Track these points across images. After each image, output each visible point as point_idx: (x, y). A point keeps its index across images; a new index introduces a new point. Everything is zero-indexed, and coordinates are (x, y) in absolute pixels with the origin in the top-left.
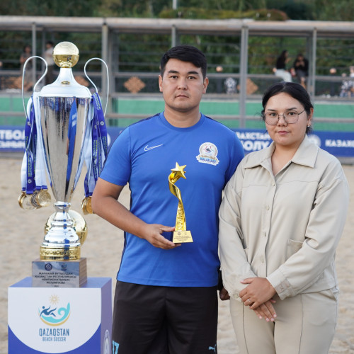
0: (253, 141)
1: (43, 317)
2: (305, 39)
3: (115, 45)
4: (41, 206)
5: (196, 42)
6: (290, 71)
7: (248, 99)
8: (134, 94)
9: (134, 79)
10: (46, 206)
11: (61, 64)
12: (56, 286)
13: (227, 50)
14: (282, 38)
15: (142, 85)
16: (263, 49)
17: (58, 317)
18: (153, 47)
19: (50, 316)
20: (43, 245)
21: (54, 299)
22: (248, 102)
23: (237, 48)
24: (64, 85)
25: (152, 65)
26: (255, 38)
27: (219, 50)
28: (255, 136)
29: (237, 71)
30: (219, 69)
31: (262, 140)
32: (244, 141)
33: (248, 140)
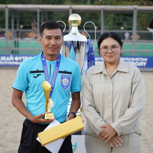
0: (139, 62)
5: (111, 16)
11: (73, 24)
13: (125, 19)
14: (151, 14)
16: (142, 19)
23: (129, 18)
24: (74, 35)
25: (90, 26)
27: (121, 19)
28: (140, 60)
29: (131, 29)
30: (122, 28)
31: (143, 61)
32: (135, 61)
33: (137, 61)
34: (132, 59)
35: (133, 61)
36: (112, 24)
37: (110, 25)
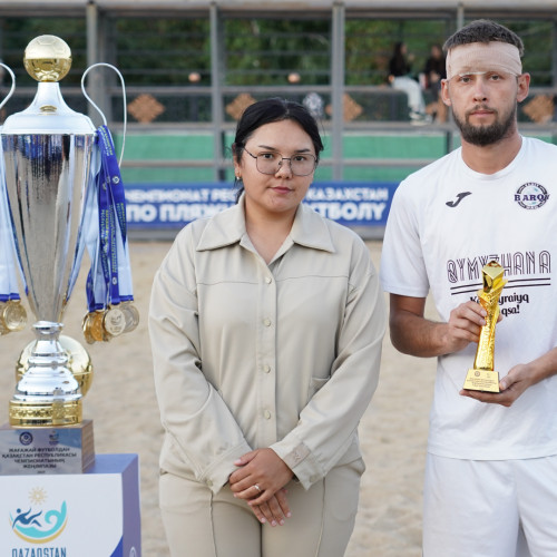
0: (357, 203)
1: (18, 527)
2: (443, 22)
3: (110, 40)
4: (10, 331)
5: (252, 32)
6: (417, 79)
7: (347, 129)
8: (145, 124)
9: (145, 97)
10: (17, 330)
11: (39, 74)
12: (40, 473)
13: (307, 44)
14: (402, 22)
15: (159, 109)
16: (370, 42)
17: (46, 527)
18: (174, 41)
19: (30, 525)
20: (15, 399)
21: (38, 495)
22: (347, 134)
23: (322, 40)
24: (45, 113)
25: (174, 72)
26: (355, 23)
27: (292, 44)
28: (360, 194)
29: (325, 80)
30: (293, 77)
31: (372, 201)
32: (342, 203)
33: (348, 201)
34: (332, 194)
35: (333, 201)
36: (256, 63)
37: (250, 67)
